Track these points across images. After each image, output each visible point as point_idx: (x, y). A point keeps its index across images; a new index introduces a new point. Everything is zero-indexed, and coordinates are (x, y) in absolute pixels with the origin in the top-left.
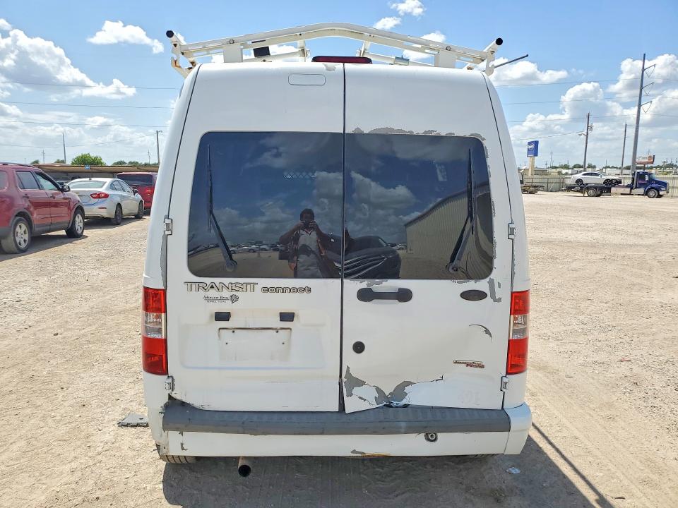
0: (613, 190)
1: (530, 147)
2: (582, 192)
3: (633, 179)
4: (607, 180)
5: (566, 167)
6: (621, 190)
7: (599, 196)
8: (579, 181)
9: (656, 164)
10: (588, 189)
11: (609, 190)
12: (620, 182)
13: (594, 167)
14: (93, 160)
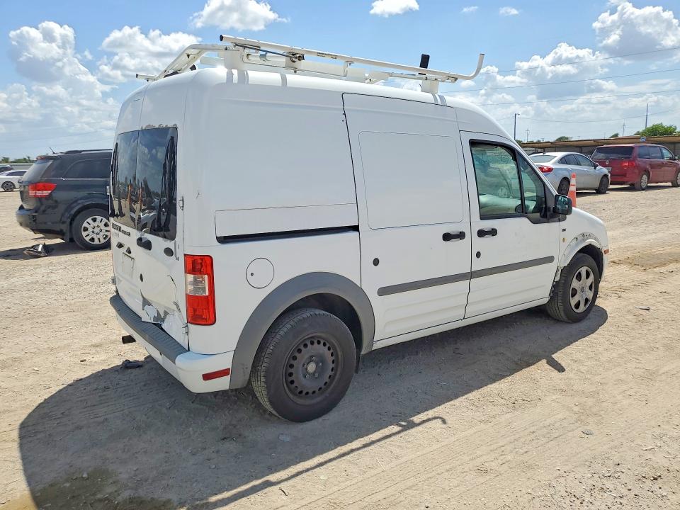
14: (666, 130)
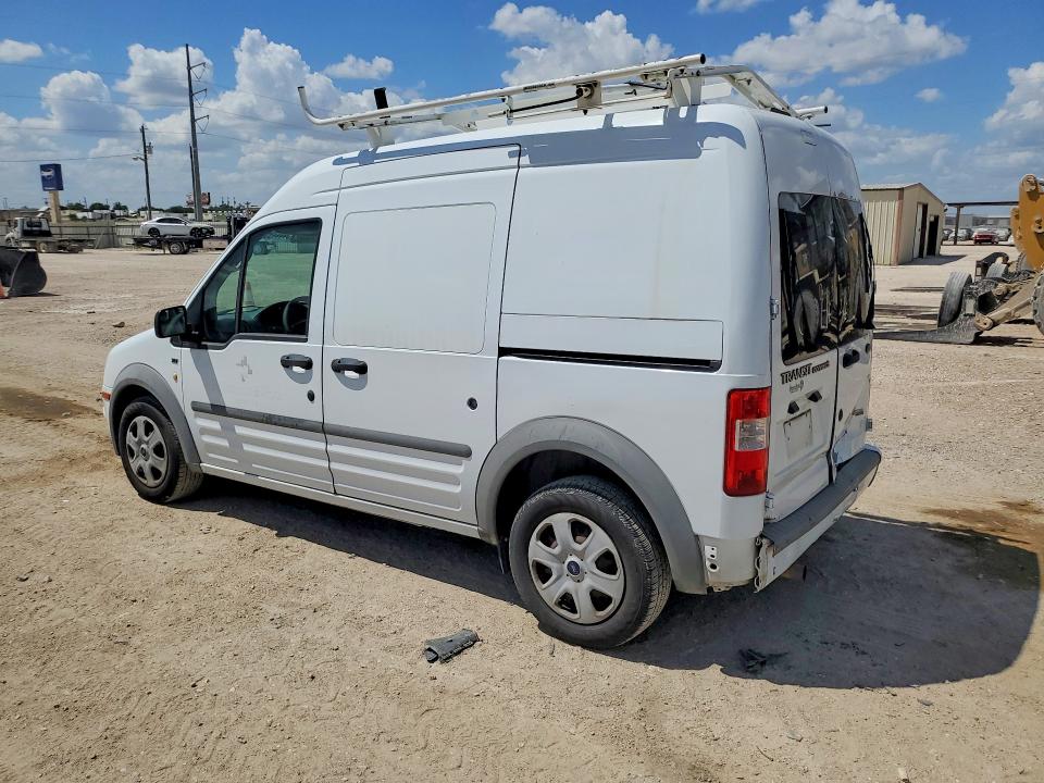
0: (206, 243)
1: (46, 174)
2: (160, 248)
3: (229, 226)
4: (194, 229)
5: (79, 207)
6: (216, 244)
7: (185, 253)
8: (153, 231)
9: (213, 204)
10: (169, 243)
11: (199, 245)
12: (213, 232)
13: (125, 208)
